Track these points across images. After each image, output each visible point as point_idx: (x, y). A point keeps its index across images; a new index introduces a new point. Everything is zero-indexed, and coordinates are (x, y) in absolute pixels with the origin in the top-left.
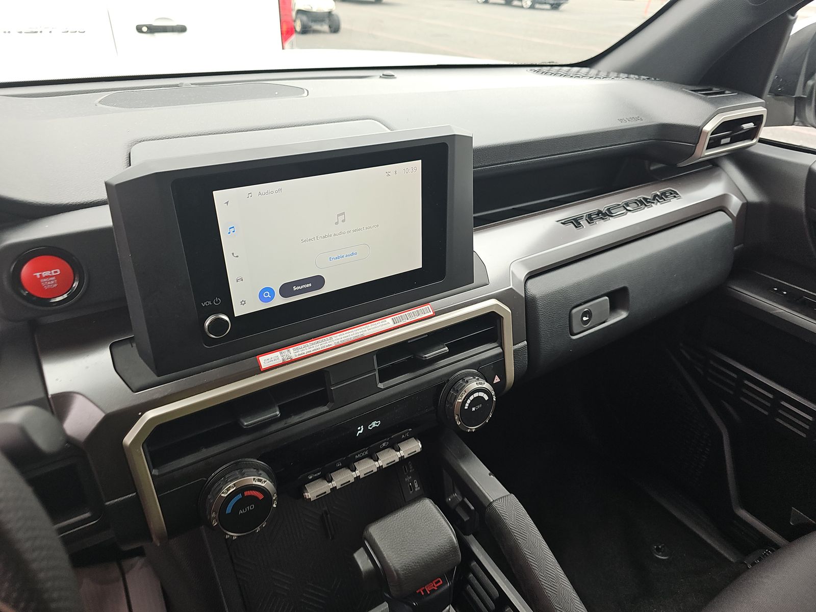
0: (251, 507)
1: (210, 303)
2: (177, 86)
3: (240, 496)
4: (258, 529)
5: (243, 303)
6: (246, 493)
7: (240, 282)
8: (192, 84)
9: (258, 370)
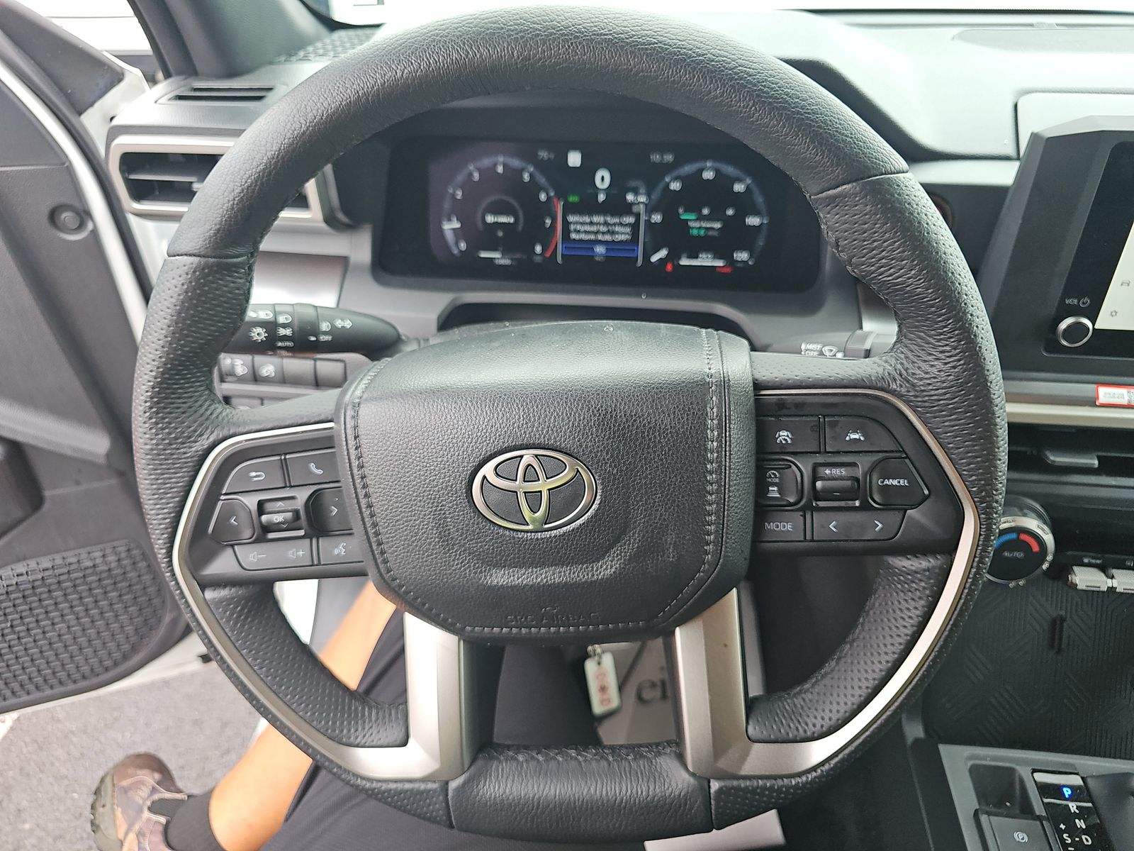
0: (1019, 555)
1: (1076, 301)
2: (1031, 25)
3: (1014, 536)
4: (1012, 585)
5: (1114, 314)
6: (1023, 537)
7: (1125, 287)
8: (1057, 25)
9: (1092, 402)
